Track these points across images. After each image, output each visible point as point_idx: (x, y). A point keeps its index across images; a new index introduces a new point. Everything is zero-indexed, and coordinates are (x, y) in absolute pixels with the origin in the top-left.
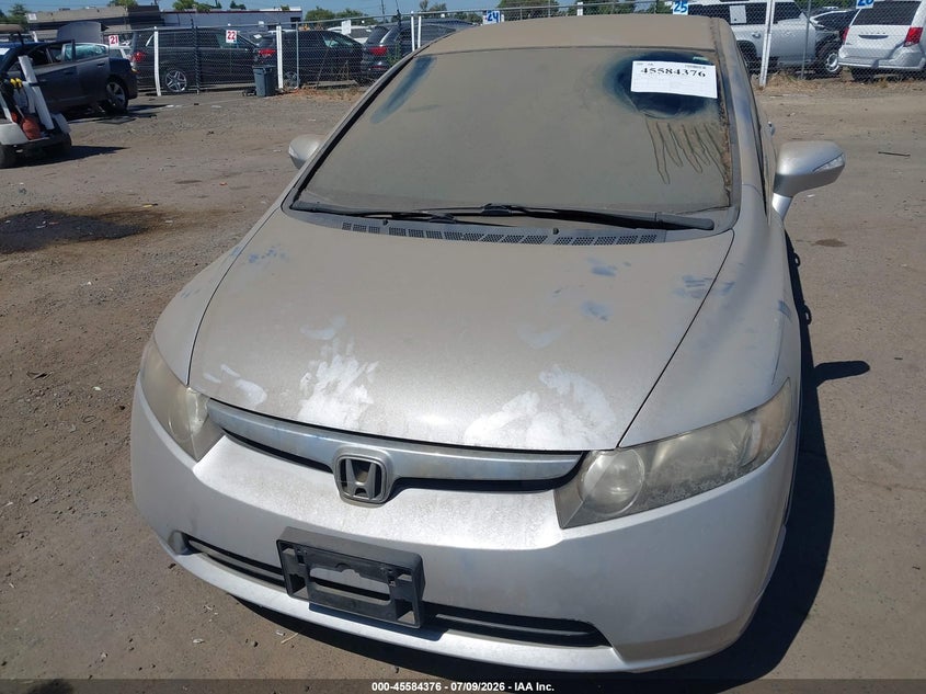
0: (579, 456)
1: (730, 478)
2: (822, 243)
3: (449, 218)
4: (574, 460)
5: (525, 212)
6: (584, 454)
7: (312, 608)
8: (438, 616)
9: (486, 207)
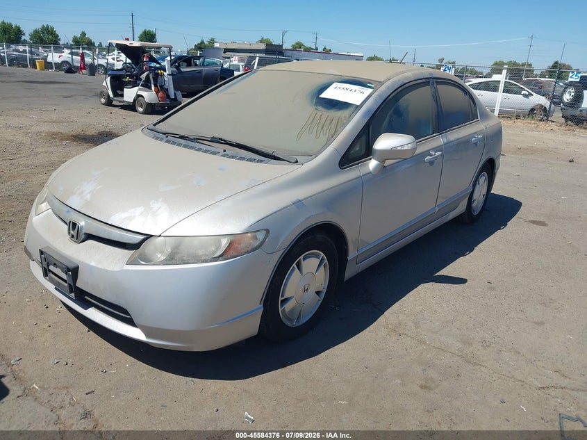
0: (145, 236)
1: (206, 261)
2: (534, 222)
3: (196, 140)
4: (142, 237)
5: (227, 143)
6: (149, 237)
7: (56, 288)
8: (86, 297)
9: (213, 138)
